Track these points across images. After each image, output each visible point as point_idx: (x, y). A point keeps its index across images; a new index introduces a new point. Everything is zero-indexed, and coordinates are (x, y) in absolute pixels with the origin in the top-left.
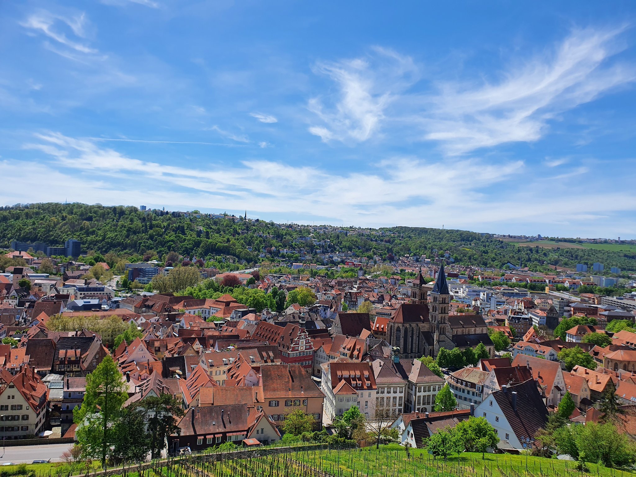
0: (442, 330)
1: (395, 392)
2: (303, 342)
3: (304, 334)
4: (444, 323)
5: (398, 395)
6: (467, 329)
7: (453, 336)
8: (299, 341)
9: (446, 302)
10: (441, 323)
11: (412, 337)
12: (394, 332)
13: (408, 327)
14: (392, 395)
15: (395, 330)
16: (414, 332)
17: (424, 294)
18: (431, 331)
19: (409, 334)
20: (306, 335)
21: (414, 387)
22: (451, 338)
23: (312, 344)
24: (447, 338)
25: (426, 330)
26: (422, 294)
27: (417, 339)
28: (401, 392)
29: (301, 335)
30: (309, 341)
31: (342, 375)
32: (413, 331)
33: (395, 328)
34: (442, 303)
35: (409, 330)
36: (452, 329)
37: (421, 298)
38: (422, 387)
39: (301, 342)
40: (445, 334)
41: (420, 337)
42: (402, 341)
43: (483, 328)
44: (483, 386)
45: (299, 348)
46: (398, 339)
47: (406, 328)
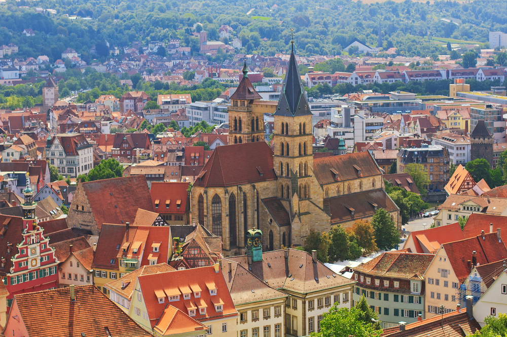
0: (303, 190)
1: (267, 317)
2: (34, 249)
3: (36, 232)
4: (306, 176)
5: (273, 321)
6: (346, 184)
7: (326, 201)
8: (27, 248)
9: (307, 131)
10: (301, 177)
11: (245, 213)
12: (207, 208)
13: (235, 193)
14: (261, 323)
15: (210, 203)
16: (249, 203)
17: (257, 120)
18: (279, 195)
19: (239, 207)
20: (39, 234)
21: (300, 303)
22: (321, 206)
23: (53, 251)
24: (312, 206)
25: (270, 195)
26: (253, 121)
27: (256, 216)
28: (277, 315)
29: (29, 236)
30: (45, 246)
31: (167, 297)
32: (245, 200)
33: (210, 199)
34: (300, 135)
35: (239, 199)
36: (322, 186)
37: (253, 129)
38: (316, 301)
39: (32, 249)
40: (309, 199)
41: (260, 209)
42: (226, 222)
43: (375, 177)
44: (423, 283)
45: (29, 264)
46: (217, 219)
47: (232, 197)
